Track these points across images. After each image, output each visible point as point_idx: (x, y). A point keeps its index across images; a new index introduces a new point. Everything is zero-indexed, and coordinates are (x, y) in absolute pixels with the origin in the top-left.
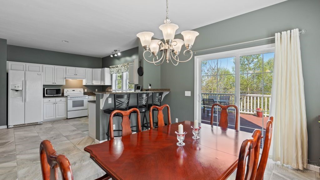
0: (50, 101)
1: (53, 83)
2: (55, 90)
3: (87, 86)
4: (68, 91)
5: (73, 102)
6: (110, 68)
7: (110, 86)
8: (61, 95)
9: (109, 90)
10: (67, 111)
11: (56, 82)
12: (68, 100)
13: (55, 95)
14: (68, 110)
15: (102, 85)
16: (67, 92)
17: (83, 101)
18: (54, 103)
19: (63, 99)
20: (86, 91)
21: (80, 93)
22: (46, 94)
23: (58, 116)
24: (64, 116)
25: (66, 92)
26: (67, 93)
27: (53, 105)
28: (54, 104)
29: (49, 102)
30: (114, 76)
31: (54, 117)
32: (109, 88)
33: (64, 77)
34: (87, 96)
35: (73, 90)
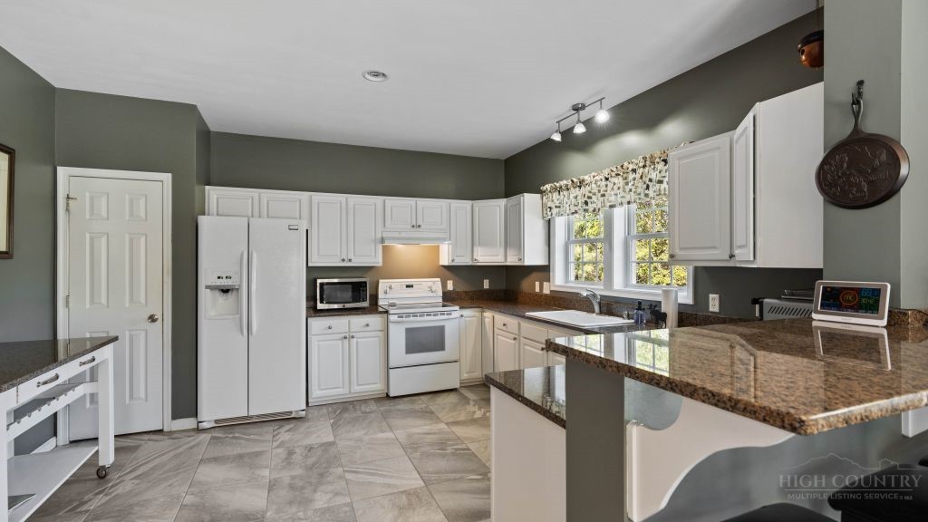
0: (330, 328)
1: (343, 260)
2: (350, 286)
3: (452, 269)
4: (390, 288)
5: (410, 332)
6: (541, 192)
7: (544, 271)
8: (365, 304)
9: (537, 284)
10: (388, 368)
11: (352, 257)
12: (391, 326)
13: (348, 306)
14: (391, 365)
15: (508, 264)
16: (390, 291)
17: (442, 329)
18: (345, 338)
19: (374, 320)
20: (450, 286)
21: (431, 294)
22: (321, 302)
23: (358, 385)
24: (377, 387)
25: (386, 293)
26: (387, 296)
27: (340, 342)
28: (346, 341)
29: (330, 331)
30: (560, 224)
31: (343, 387)
32: (534, 275)
33: (379, 236)
34: (456, 311)
35: (408, 286)
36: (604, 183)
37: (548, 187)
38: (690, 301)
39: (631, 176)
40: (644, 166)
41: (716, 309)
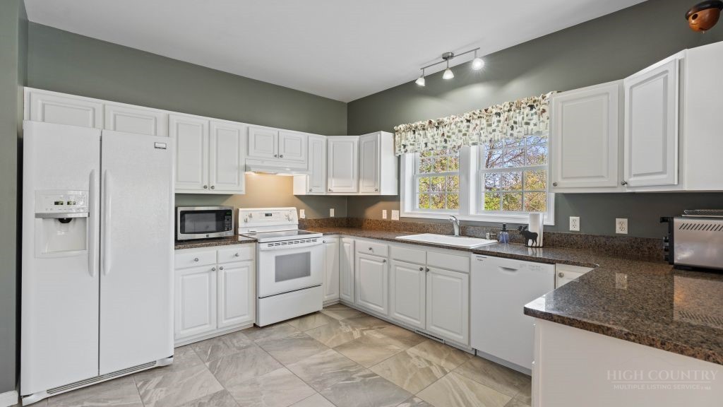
0: (196, 260)
1: (205, 187)
2: (214, 215)
3: (307, 200)
4: (251, 216)
5: (278, 259)
6: (394, 132)
7: (395, 199)
8: (230, 233)
9: (385, 212)
10: (258, 298)
11: (214, 184)
12: (262, 255)
13: (212, 235)
14: (261, 294)
15: (360, 194)
16: (248, 221)
17: (308, 254)
18: (213, 270)
19: (244, 250)
20: (303, 216)
21: (288, 222)
22: (183, 232)
23: (226, 319)
24: (247, 319)
25: (246, 221)
26: (248, 225)
27: (207, 275)
28: (214, 273)
29: (196, 264)
30: (409, 159)
31: (210, 323)
32: (381, 204)
33: (242, 164)
34: (320, 237)
35: (267, 215)
36: (465, 124)
37: (402, 127)
38: (552, 223)
39: (495, 119)
40: (509, 111)
41: (577, 229)
